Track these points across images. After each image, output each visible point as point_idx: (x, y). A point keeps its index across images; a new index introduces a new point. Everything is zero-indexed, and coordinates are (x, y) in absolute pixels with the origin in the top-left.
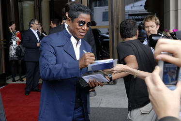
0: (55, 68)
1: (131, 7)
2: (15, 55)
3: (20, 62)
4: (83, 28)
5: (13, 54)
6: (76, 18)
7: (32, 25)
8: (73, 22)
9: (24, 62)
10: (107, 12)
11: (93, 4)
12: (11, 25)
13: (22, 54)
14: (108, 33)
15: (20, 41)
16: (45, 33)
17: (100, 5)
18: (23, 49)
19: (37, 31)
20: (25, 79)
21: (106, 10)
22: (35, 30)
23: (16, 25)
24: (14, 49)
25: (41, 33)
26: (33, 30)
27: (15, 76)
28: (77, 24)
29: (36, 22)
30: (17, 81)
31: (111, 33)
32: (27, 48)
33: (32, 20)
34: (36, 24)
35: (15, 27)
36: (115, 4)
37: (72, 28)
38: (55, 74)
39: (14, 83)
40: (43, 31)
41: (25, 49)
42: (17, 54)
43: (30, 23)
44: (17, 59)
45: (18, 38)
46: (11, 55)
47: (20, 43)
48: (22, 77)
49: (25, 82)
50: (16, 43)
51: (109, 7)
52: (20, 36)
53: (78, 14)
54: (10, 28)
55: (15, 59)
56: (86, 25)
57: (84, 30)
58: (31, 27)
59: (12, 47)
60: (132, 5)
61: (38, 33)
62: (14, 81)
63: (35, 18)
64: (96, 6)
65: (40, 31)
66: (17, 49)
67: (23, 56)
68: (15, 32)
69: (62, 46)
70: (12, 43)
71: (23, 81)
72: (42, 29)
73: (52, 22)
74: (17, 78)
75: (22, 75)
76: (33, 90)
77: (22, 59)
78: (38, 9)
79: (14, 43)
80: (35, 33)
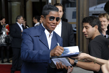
0: (32, 53)
1: (94, 9)
2: (4, 42)
3: (8, 48)
4: (53, 22)
5: (3, 42)
6: (47, 15)
7: (18, 20)
8: (45, 18)
9: (11, 48)
10: (75, 12)
11: (66, 5)
12: (1, 19)
13: (10, 42)
14: (75, 28)
15: (9, 32)
16: (28, 26)
17: (71, 6)
18: (11, 38)
19: (22, 25)
20: (11, 61)
21: (75, 10)
22: (20, 24)
23: (6, 20)
24: (4, 38)
25: (25, 26)
26: (19, 24)
27: (4, 58)
28: (48, 19)
29: (22, 18)
30: (6, 62)
31: (77, 28)
32: (14, 37)
33: (18, 16)
34: (21, 19)
35: (5, 21)
36: (82, 6)
37: (45, 23)
38: (31, 57)
39: (3, 64)
40: (26, 25)
41: (12, 38)
42: (6, 41)
43: (17, 19)
44: (6, 46)
45: (7, 30)
46: (2, 43)
47: (8, 33)
48: (9, 59)
49: (11, 64)
50: (6, 34)
51: (77, 8)
52: (9, 28)
53: (49, 12)
54: (1, 21)
55: (4, 45)
56: (55, 19)
57: (54, 23)
58: (17, 21)
59: (2, 36)
60: (95, 7)
61: (23, 26)
62: (3, 62)
63: (21, 15)
64: (68, 7)
65: (24, 25)
66: (6, 38)
67: (10, 44)
68: (5, 25)
69: (38, 36)
70: (2, 33)
71: (10, 62)
72: (26, 23)
73: (34, 18)
74: (5, 60)
75: (9, 58)
76: (17, 70)
77: (10, 45)
78: (23, 8)
79: (4, 33)
80: (21, 26)
